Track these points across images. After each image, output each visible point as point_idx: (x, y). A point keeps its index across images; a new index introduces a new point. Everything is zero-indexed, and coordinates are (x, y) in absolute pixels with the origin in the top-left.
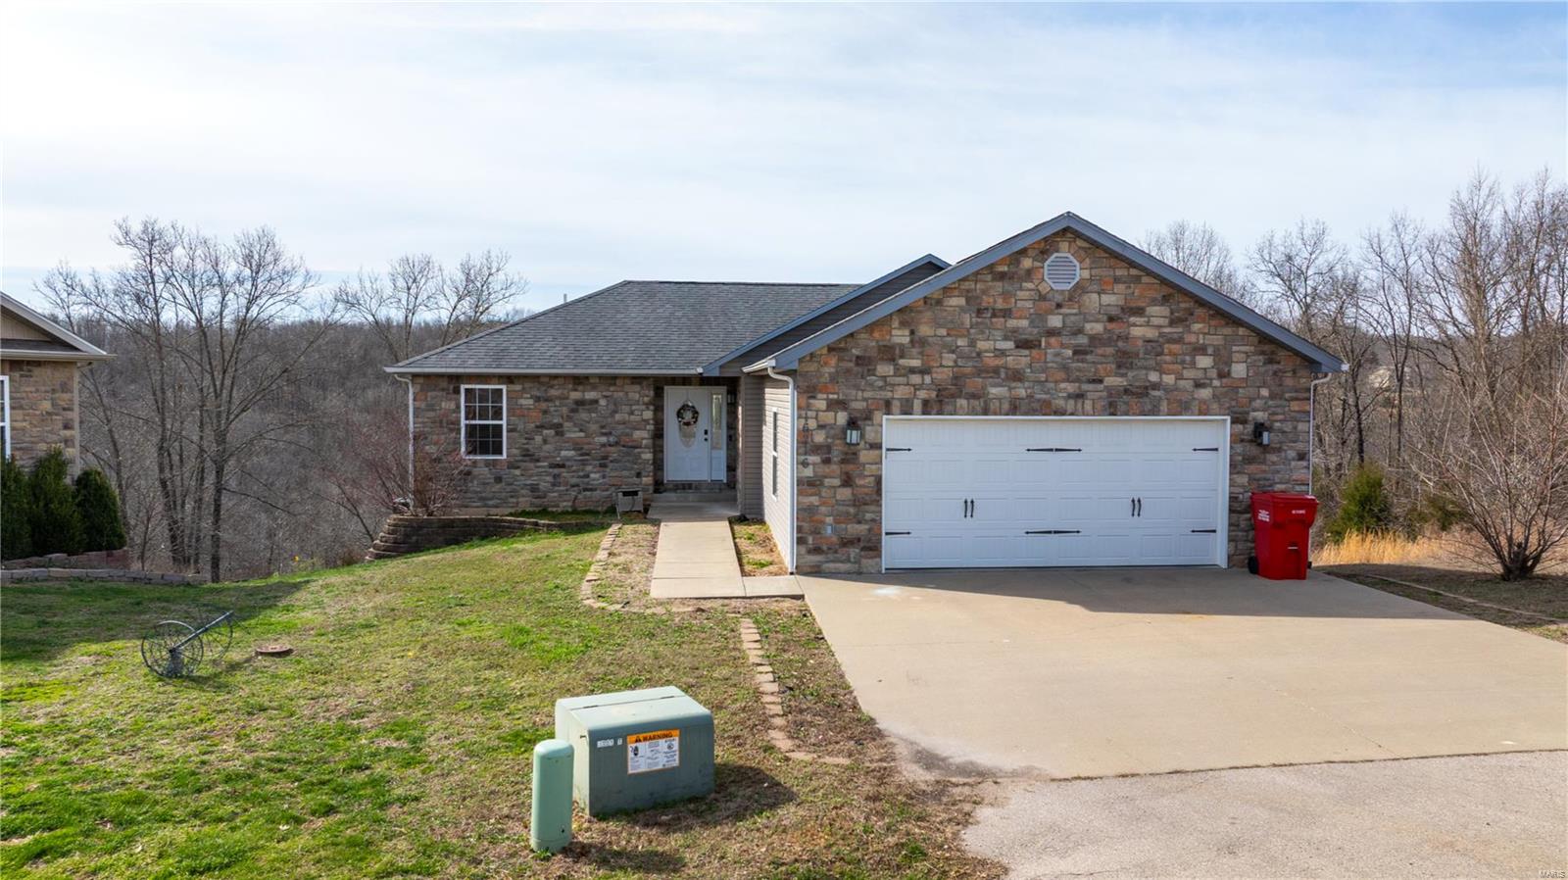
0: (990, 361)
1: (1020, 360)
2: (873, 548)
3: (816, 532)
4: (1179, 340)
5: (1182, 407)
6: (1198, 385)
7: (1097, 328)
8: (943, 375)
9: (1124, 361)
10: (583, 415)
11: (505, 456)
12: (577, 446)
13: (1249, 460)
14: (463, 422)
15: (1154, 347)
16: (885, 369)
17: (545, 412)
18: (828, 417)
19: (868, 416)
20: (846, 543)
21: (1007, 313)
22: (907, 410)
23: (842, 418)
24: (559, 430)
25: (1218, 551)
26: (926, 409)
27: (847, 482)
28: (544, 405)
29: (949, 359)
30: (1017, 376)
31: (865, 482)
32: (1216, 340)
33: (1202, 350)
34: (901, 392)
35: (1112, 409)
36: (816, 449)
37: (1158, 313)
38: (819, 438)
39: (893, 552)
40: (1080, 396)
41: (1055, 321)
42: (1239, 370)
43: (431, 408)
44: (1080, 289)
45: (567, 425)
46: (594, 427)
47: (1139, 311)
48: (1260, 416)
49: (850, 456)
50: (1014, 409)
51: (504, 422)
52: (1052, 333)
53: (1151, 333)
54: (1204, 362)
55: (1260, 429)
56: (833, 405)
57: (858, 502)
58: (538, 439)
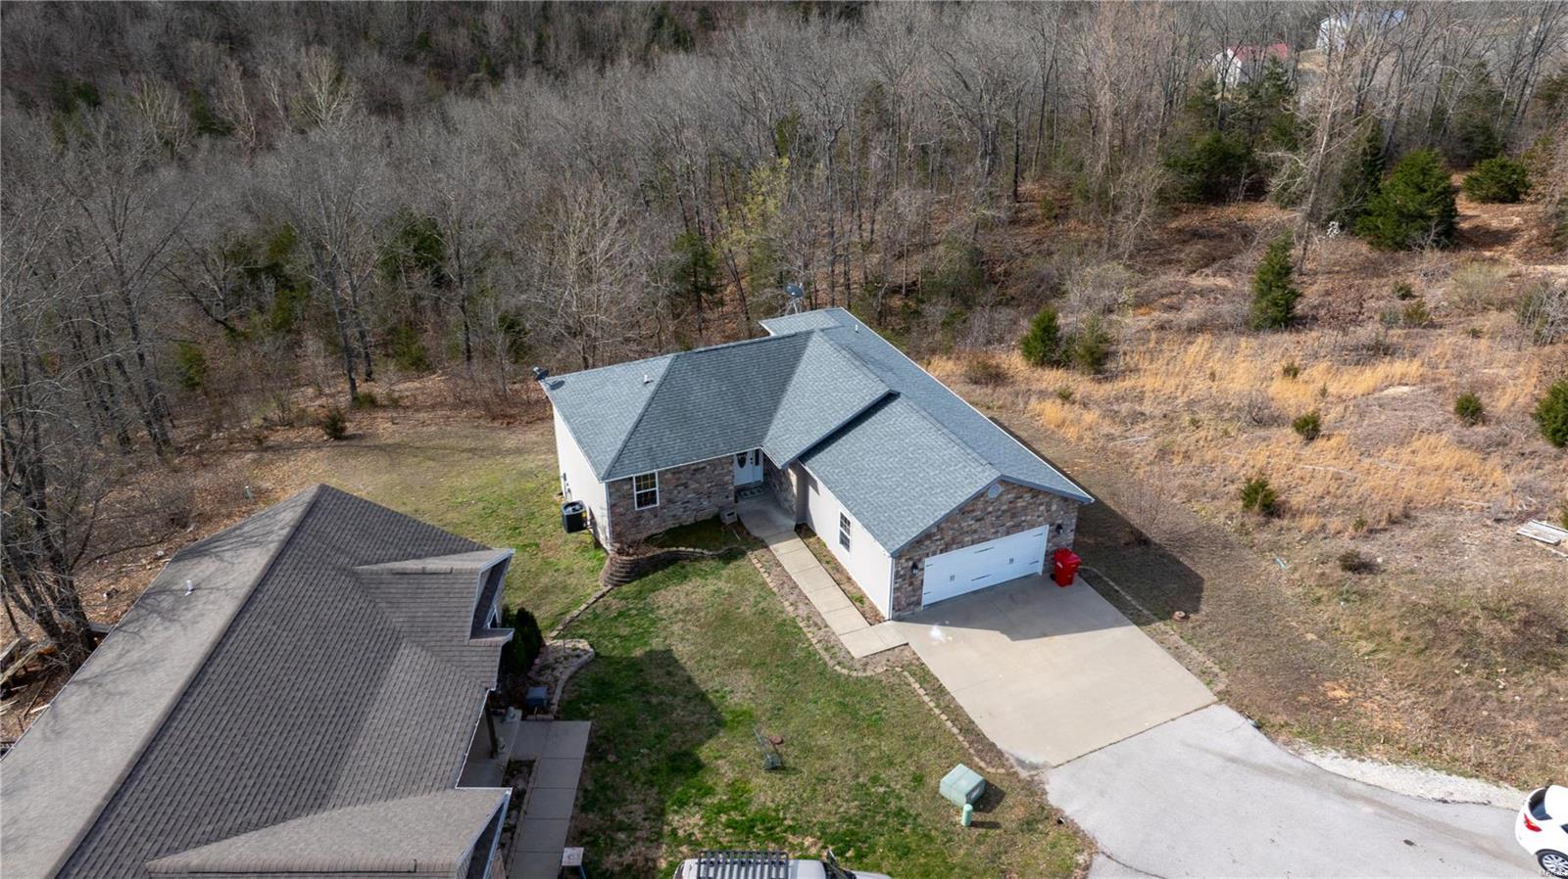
0: (965, 529)
1: (975, 526)
2: (918, 603)
3: (899, 604)
4: (1034, 503)
5: (1032, 526)
6: (1039, 517)
7: (1005, 507)
8: (947, 539)
9: (1014, 516)
10: (698, 476)
11: (658, 504)
12: (695, 491)
13: (1054, 537)
14: (636, 493)
15: (1025, 508)
16: (927, 542)
17: (678, 479)
18: (905, 565)
19: (920, 560)
20: (909, 605)
21: (973, 511)
22: (934, 554)
23: (911, 563)
24: (686, 485)
25: (1039, 569)
26: (941, 552)
27: (911, 584)
28: (677, 476)
29: (951, 532)
30: (975, 531)
31: (917, 583)
32: (1047, 499)
33: (1042, 504)
34: (933, 548)
35: (1008, 533)
36: (901, 576)
37: (1027, 496)
38: (902, 573)
39: (926, 600)
40: (997, 532)
41: (990, 509)
42: (1054, 508)
43: (617, 490)
44: (1001, 495)
45: (690, 482)
46: (704, 480)
47: (1021, 497)
48: (1059, 522)
49: (913, 576)
50: (973, 543)
51: (657, 489)
52: (990, 513)
53: (1024, 504)
54: (1042, 508)
55: (1059, 527)
56: (907, 560)
57: (914, 590)
58: (676, 492)
